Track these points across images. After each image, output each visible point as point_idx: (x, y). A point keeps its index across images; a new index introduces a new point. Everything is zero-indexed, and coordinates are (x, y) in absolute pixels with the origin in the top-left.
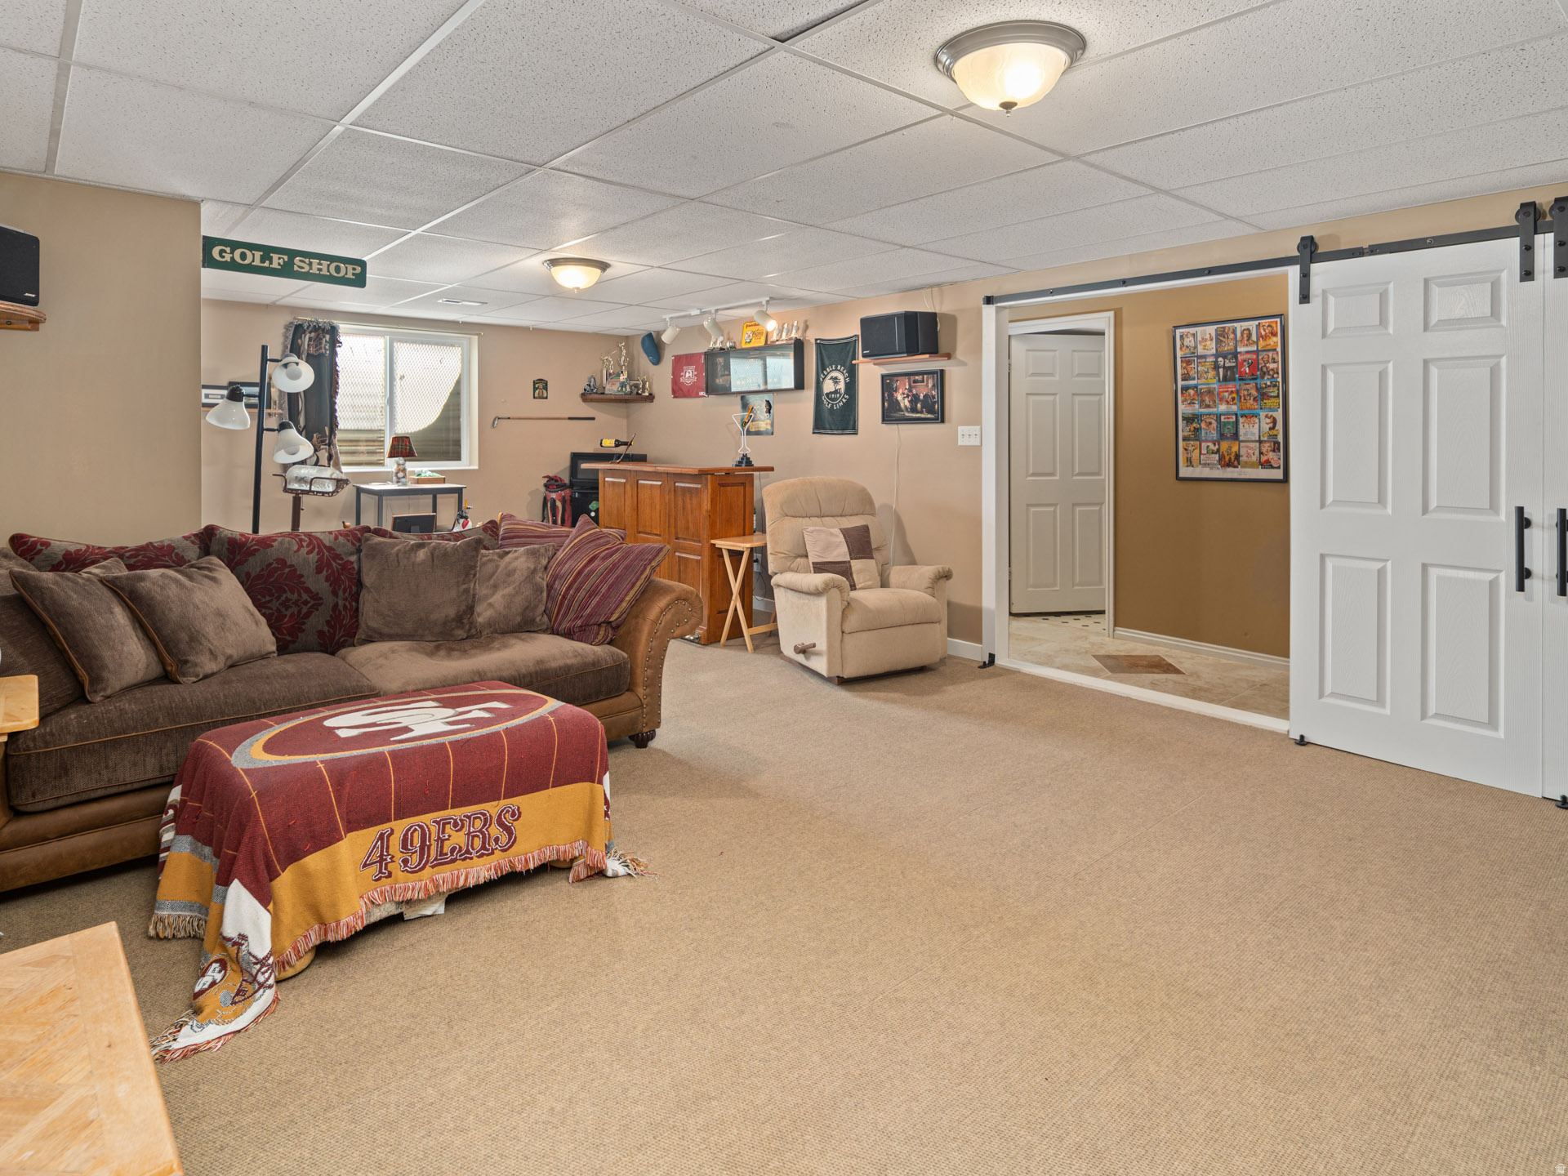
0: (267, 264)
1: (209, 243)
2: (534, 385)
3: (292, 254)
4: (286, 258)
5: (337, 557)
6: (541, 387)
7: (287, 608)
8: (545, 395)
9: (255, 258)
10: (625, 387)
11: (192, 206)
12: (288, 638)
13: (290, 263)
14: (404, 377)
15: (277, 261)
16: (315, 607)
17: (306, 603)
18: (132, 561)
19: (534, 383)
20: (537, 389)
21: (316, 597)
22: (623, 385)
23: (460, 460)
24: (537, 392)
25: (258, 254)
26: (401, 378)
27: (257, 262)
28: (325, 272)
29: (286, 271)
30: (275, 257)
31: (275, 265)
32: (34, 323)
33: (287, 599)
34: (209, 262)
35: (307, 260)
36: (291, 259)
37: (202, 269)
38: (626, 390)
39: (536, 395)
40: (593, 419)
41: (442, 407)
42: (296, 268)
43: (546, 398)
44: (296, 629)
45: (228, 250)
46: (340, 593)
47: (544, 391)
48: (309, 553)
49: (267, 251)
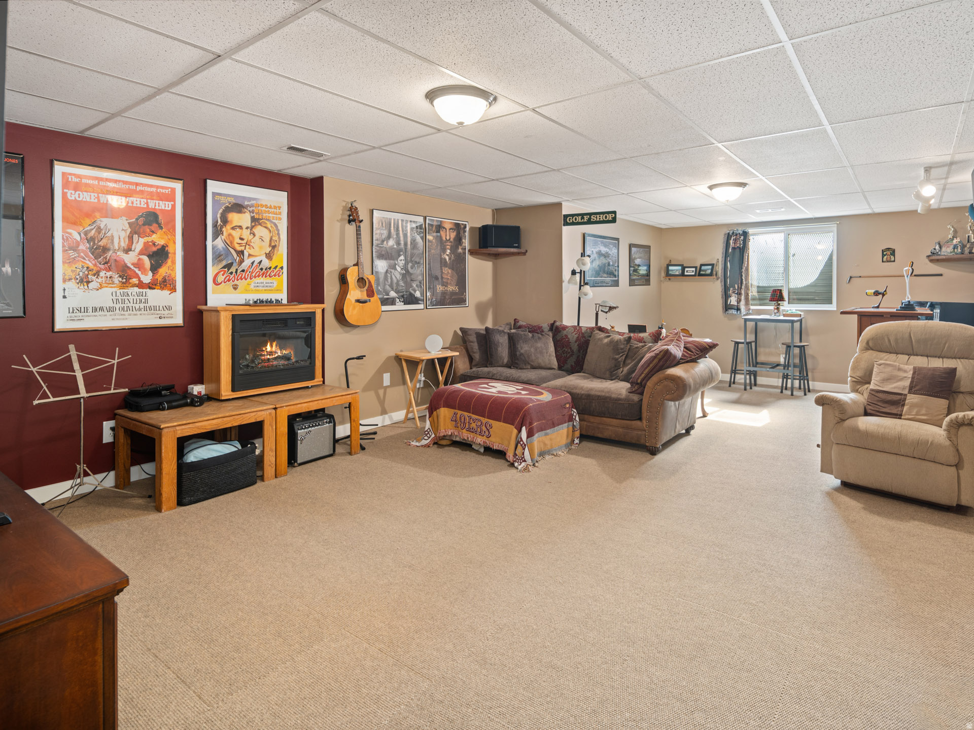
0: (583, 221)
1: (566, 216)
2: (883, 253)
3: (590, 214)
4: (588, 216)
5: (584, 337)
6: (889, 254)
7: (564, 354)
8: (893, 259)
9: (579, 219)
10: (957, 248)
11: (559, 205)
12: (562, 365)
13: (590, 219)
14: (795, 255)
15: (586, 218)
16: (572, 355)
17: (569, 353)
18: (530, 330)
19: (883, 251)
20: (885, 255)
21: (573, 351)
22: (955, 247)
23: (832, 304)
24: (885, 257)
25: (580, 217)
26: (793, 256)
27: (580, 221)
28: (601, 219)
29: (589, 222)
30: (585, 217)
31: (585, 220)
32: (524, 254)
33: (564, 350)
34: (566, 224)
35: (595, 216)
36: (590, 217)
37: (563, 227)
38: (957, 251)
39: (884, 260)
40: (941, 275)
41: (820, 271)
42: (592, 220)
43: (894, 261)
44: (565, 362)
45: (571, 218)
46: (581, 351)
47: (892, 257)
48: (576, 334)
49: (582, 215)
